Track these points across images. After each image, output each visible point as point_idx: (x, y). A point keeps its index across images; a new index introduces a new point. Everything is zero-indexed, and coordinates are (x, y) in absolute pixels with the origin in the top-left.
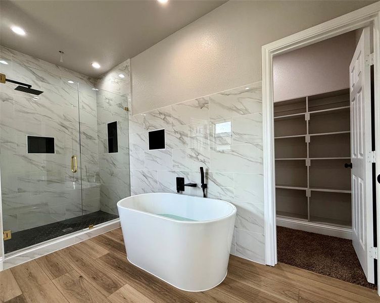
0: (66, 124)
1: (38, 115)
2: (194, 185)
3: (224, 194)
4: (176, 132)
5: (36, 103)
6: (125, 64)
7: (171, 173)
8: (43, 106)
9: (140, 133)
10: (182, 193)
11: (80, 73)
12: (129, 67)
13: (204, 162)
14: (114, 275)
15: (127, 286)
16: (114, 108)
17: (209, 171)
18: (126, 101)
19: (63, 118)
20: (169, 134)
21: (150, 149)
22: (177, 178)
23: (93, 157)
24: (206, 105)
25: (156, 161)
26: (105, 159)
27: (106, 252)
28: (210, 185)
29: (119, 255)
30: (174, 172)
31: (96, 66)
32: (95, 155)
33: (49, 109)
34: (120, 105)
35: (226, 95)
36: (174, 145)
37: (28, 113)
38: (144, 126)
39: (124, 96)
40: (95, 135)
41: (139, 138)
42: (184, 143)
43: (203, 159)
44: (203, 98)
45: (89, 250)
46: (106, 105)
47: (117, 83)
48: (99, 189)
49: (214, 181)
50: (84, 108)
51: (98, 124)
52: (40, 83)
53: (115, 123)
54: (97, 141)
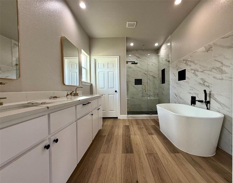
0: (146, 73)
1: (137, 71)
2: (202, 101)
3: (222, 109)
4: (192, 69)
5: (137, 67)
6: (168, 38)
7: (188, 94)
9: (174, 73)
10: (194, 106)
11: (151, 50)
12: (170, 40)
13: (208, 86)
14: (153, 131)
15: (155, 136)
16: (164, 62)
17: (212, 93)
18: (169, 57)
19: (145, 70)
20: (188, 71)
21: (179, 81)
22: (192, 97)
24: (210, 49)
25: (181, 87)
26: (160, 87)
27: (153, 124)
28: (212, 101)
29: (157, 127)
30: (190, 93)
31: (156, 45)
32: (156, 85)
33: (140, 68)
34: (166, 60)
35: (226, 37)
36: (191, 77)
37: (135, 71)
38: (176, 69)
39: (168, 55)
40: (157, 76)
41: (174, 75)
42: (196, 75)
43: (207, 85)
44: (209, 45)
45: (148, 122)
46: (161, 61)
47: (165, 49)
48: (158, 101)
49: (215, 99)
50: (152, 65)
51: (158, 71)
52: (138, 59)
53: (164, 69)
54: (157, 79)
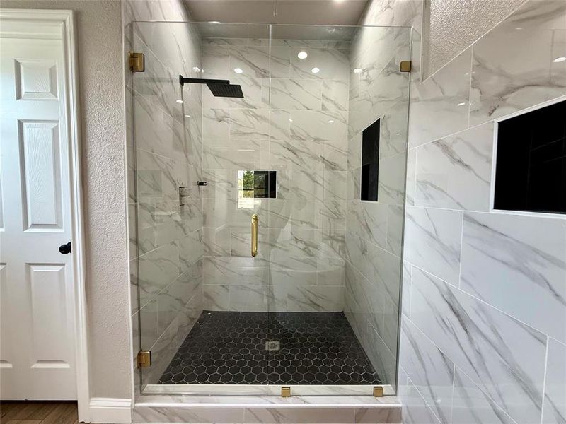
0: (295, 144)
1: (256, 135)
8: (264, 119)
9: (447, 138)
23: (337, 205)
26: (354, 212)
32: (341, 202)
37: (245, 134)
40: (341, 161)
41: (446, 159)
46: (362, 87)
50: (324, 108)
51: (350, 137)
52: (260, 80)
53: (376, 126)
54: (345, 174)
